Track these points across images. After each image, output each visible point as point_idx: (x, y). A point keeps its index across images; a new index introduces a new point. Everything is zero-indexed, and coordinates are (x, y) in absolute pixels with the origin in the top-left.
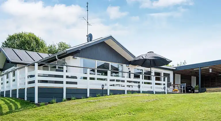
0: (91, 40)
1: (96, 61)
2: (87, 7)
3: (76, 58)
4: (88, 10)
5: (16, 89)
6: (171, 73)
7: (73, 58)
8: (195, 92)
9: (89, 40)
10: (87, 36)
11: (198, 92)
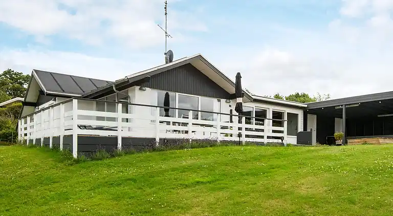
0: (171, 61)
1: (177, 94)
2: (165, 8)
3: (144, 89)
4: (166, 14)
5: (49, 138)
6: (300, 113)
7: (140, 89)
8: (337, 143)
9: (169, 61)
10: (166, 54)
11: (341, 143)
